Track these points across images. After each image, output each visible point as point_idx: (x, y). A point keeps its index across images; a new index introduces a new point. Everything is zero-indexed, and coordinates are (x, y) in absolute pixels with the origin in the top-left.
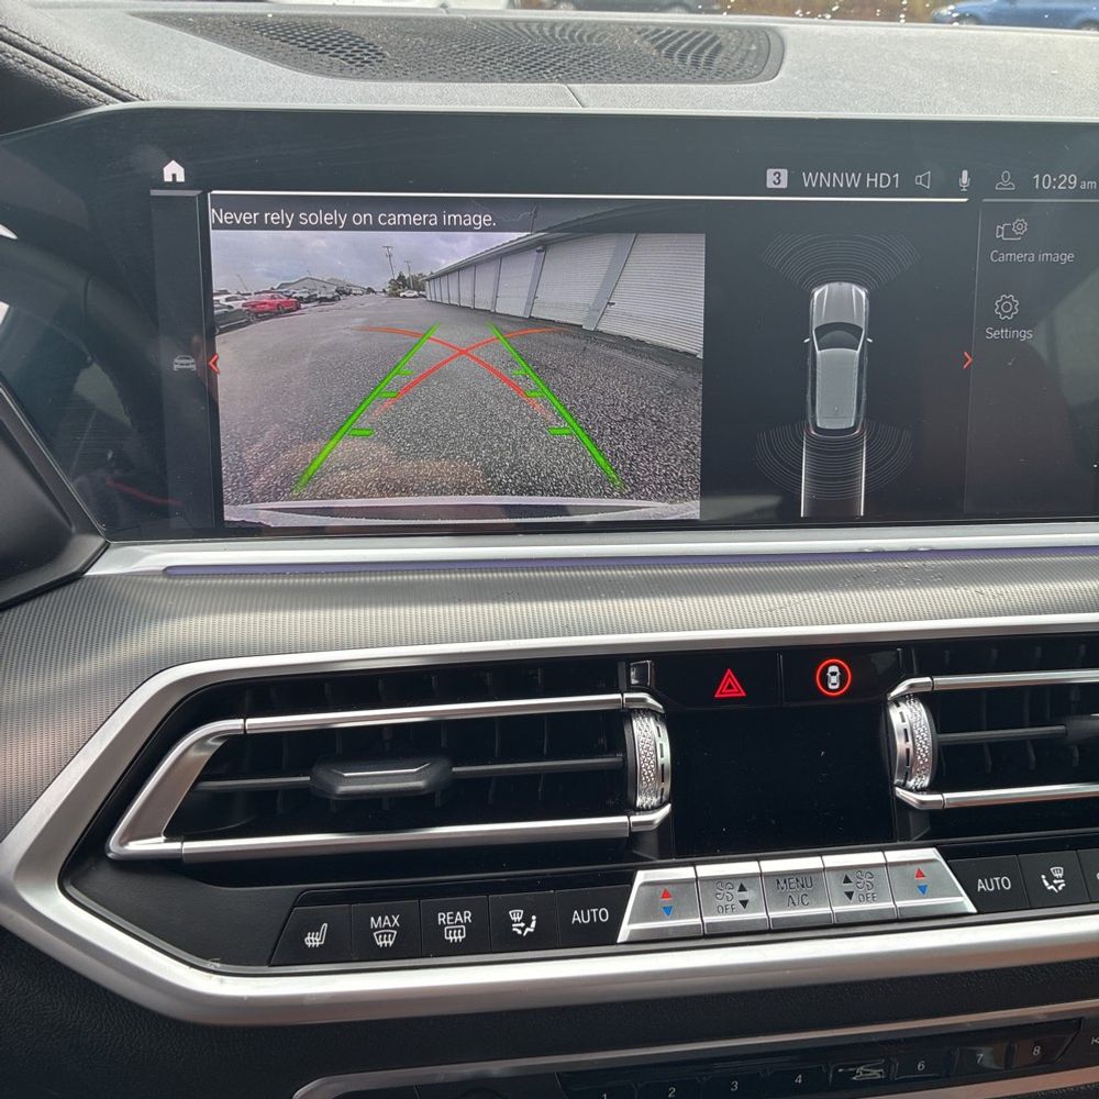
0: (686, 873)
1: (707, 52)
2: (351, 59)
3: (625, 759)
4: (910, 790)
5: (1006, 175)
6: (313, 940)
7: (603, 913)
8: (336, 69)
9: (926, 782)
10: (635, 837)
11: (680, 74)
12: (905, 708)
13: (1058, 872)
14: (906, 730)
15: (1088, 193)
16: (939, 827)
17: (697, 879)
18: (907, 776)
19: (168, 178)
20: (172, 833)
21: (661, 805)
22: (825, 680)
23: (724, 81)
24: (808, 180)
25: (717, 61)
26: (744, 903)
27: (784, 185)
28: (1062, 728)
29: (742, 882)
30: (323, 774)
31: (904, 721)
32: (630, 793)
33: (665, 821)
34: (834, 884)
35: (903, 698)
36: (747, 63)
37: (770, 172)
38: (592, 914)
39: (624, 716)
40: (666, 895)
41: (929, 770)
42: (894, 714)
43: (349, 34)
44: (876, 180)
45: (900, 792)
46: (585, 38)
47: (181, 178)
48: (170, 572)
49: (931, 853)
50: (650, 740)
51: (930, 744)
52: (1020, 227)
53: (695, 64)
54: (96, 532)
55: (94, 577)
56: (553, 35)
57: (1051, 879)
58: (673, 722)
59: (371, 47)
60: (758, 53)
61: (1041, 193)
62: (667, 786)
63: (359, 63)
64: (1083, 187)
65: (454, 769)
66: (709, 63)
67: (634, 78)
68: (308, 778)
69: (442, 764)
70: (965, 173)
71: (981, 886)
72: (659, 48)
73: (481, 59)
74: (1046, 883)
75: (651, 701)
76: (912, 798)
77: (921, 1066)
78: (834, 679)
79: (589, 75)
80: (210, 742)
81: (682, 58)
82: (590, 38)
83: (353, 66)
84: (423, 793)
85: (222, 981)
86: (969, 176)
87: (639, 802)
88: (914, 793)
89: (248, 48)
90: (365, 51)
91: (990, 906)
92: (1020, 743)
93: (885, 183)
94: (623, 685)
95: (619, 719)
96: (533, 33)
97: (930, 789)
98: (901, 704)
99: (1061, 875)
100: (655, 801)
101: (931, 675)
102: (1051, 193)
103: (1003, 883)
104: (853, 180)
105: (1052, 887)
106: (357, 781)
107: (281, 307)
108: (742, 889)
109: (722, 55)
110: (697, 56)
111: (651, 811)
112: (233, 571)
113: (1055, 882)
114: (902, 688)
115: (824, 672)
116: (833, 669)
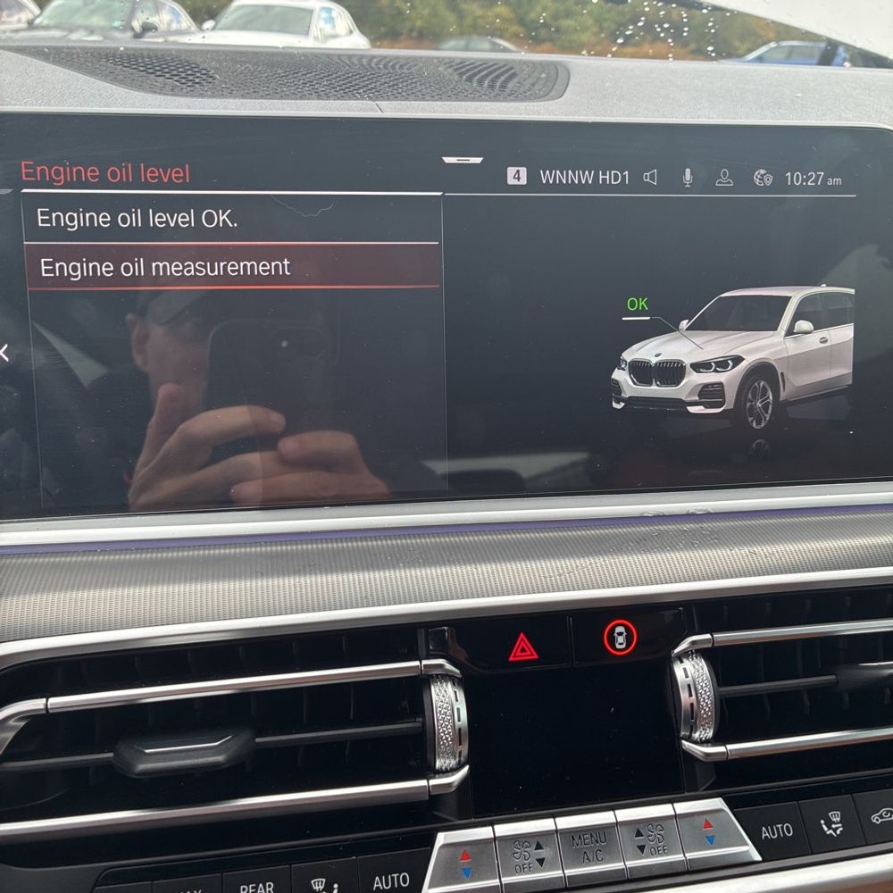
0: (484, 833)
1: (503, 78)
2: (183, 81)
3: (424, 723)
4: (695, 742)
7: (404, 877)
8: (168, 88)
9: (710, 734)
10: (434, 800)
11: (478, 94)
12: (688, 664)
13: (836, 817)
14: (689, 686)
15: (834, 189)
16: (721, 778)
17: (495, 838)
18: (693, 729)
21: (459, 767)
22: (612, 641)
23: (516, 99)
25: (510, 85)
26: (541, 861)
28: (833, 677)
29: (538, 840)
30: (126, 750)
31: (687, 677)
32: (429, 756)
33: (464, 781)
34: (625, 839)
35: (687, 653)
36: (537, 86)
38: (393, 878)
39: (424, 681)
40: (465, 856)
41: (712, 724)
42: (678, 670)
43: (187, 62)
45: (687, 745)
46: (397, 67)
49: (718, 803)
50: (448, 705)
51: (712, 698)
53: (492, 86)
56: (369, 64)
57: (829, 823)
58: (466, 683)
59: (204, 72)
60: (547, 79)
61: (793, 189)
62: (465, 749)
63: (190, 83)
64: (830, 181)
65: (258, 740)
66: (503, 86)
67: (436, 97)
68: (111, 755)
69: (244, 736)
71: (765, 833)
72: (461, 75)
73: (302, 81)
74: (825, 828)
75: (449, 666)
76: (699, 750)
78: (621, 639)
79: (397, 95)
80: (11, 722)
81: (480, 82)
82: (401, 67)
83: (184, 86)
84: (227, 766)
87: (438, 764)
88: (701, 745)
89: (92, 72)
90: (198, 75)
91: (774, 853)
92: (795, 693)
94: (422, 651)
95: (421, 683)
96: (353, 63)
97: (715, 741)
98: (684, 660)
99: (839, 819)
100: (453, 763)
101: (711, 632)
102: (803, 189)
103: (785, 829)
105: (831, 831)
106: (159, 757)
108: (539, 847)
109: (515, 80)
110: (494, 81)
111: (451, 776)
112: (45, 550)
113: (834, 826)
114: (683, 646)
115: (613, 630)
116: (620, 629)
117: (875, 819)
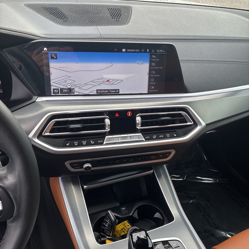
0: (112, 136)
2: (63, 20)
3: (104, 124)
4: (138, 127)
5: (153, 50)
6: (68, 145)
7: (102, 141)
9: (140, 126)
10: (106, 132)
11: (114, 23)
12: (138, 117)
13: (155, 136)
14: (138, 120)
16: (142, 131)
18: (138, 125)
19: (45, 50)
20: (50, 133)
21: (109, 129)
22: (128, 114)
23: (121, 24)
24: (128, 50)
25: (120, 19)
26: (118, 140)
27: (125, 51)
28: (157, 119)
29: (118, 137)
30: (68, 126)
32: (105, 127)
33: (109, 131)
34: (129, 138)
35: (138, 116)
36: (125, 19)
37: (123, 49)
38: (100, 141)
39: (105, 118)
40: (109, 139)
42: (137, 118)
45: (137, 127)
46: (100, 12)
47: (46, 50)
48: (46, 101)
49: (141, 134)
50: (108, 121)
51: (140, 121)
53: (117, 20)
54: (36, 96)
55: (37, 102)
56: (94, 11)
58: (110, 119)
59: (66, 17)
60: (127, 16)
61: (158, 52)
62: (110, 127)
64: (163, 51)
65: (84, 125)
68: (66, 126)
70: (148, 50)
71: (146, 138)
75: (108, 117)
76: (138, 128)
77: (140, 159)
78: (129, 114)
80: (54, 122)
81: (115, 18)
83: (64, 22)
84: (81, 127)
85: (57, 149)
88: (139, 127)
91: (147, 140)
93: (138, 51)
94: (104, 115)
95: (104, 119)
97: (141, 127)
100: (108, 128)
101: (141, 113)
103: (148, 137)
104: (134, 50)
105: (154, 138)
106: (72, 126)
108: (118, 138)
109: (121, 17)
111: (108, 129)
114: (138, 115)
115: (128, 113)
116: (130, 113)
117: (160, 137)
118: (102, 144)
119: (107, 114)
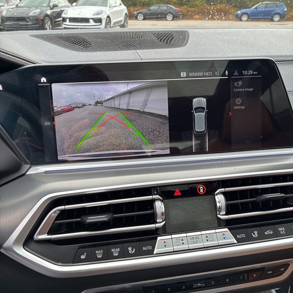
0: (169, 237)
1: (170, 39)
2: (84, 46)
3: (154, 211)
4: (221, 215)
5: (236, 72)
6: (83, 257)
7: (150, 247)
8: (80, 49)
9: (224, 213)
10: (157, 229)
11: (163, 46)
12: (219, 196)
13: (256, 232)
14: (219, 201)
15: (255, 75)
16: (228, 223)
17: (172, 238)
18: (220, 212)
19: (42, 81)
20: (49, 234)
21: (163, 221)
22: (199, 190)
23: (174, 47)
24: (191, 74)
25: (172, 42)
26: (183, 243)
27: (185, 76)
28: (256, 199)
29: (182, 238)
30: (84, 218)
31: (218, 199)
32: (155, 219)
33: (164, 225)
35: (218, 193)
36: (180, 42)
37: (182, 73)
38: (147, 247)
39: (153, 201)
40: (165, 242)
41: (225, 210)
42: (216, 197)
43: (83, 39)
44: (206, 74)
45: (219, 216)
46: (140, 37)
47: (45, 81)
48: (46, 172)
49: (226, 229)
50: (160, 207)
51: (225, 204)
52: (240, 83)
53: (167, 43)
54: (28, 164)
55: (28, 174)
56: (132, 36)
57: (254, 234)
58: (164, 201)
59: (89, 43)
60: (182, 38)
61: (244, 75)
62: (164, 217)
63: (86, 47)
64: (254, 73)
65: (114, 215)
66: (170, 42)
67: (152, 48)
68: (80, 219)
69: (111, 214)
71: (238, 237)
72: (158, 39)
73: (115, 44)
74: (253, 235)
75: (160, 197)
76: (221, 217)
77: (227, 280)
78: (202, 190)
79: (141, 47)
80: (57, 212)
81: (164, 41)
82: (141, 37)
83: (84, 48)
84: (108, 221)
85: (62, 267)
86: (228, 72)
87: (158, 221)
89: (59, 44)
90: (87, 44)
91: (240, 241)
92: (247, 203)
93: (208, 74)
94: (153, 194)
96: (128, 36)
97: (226, 214)
98: (218, 195)
99: (257, 233)
100: (161, 220)
101: (224, 188)
102: (247, 75)
103: (243, 236)
104: (201, 74)
105: (255, 236)
107: (70, 109)
108: (182, 240)
109: (173, 40)
110: (167, 41)
111: (161, 223)
113: (255, 235)
114: (218, 191)
115: (199, 188)
116: (202, 187)
117: (266, 233)
118: (150, 253)
119: (157, 192)
